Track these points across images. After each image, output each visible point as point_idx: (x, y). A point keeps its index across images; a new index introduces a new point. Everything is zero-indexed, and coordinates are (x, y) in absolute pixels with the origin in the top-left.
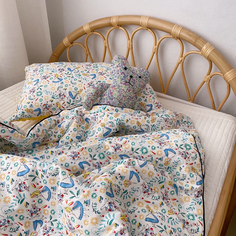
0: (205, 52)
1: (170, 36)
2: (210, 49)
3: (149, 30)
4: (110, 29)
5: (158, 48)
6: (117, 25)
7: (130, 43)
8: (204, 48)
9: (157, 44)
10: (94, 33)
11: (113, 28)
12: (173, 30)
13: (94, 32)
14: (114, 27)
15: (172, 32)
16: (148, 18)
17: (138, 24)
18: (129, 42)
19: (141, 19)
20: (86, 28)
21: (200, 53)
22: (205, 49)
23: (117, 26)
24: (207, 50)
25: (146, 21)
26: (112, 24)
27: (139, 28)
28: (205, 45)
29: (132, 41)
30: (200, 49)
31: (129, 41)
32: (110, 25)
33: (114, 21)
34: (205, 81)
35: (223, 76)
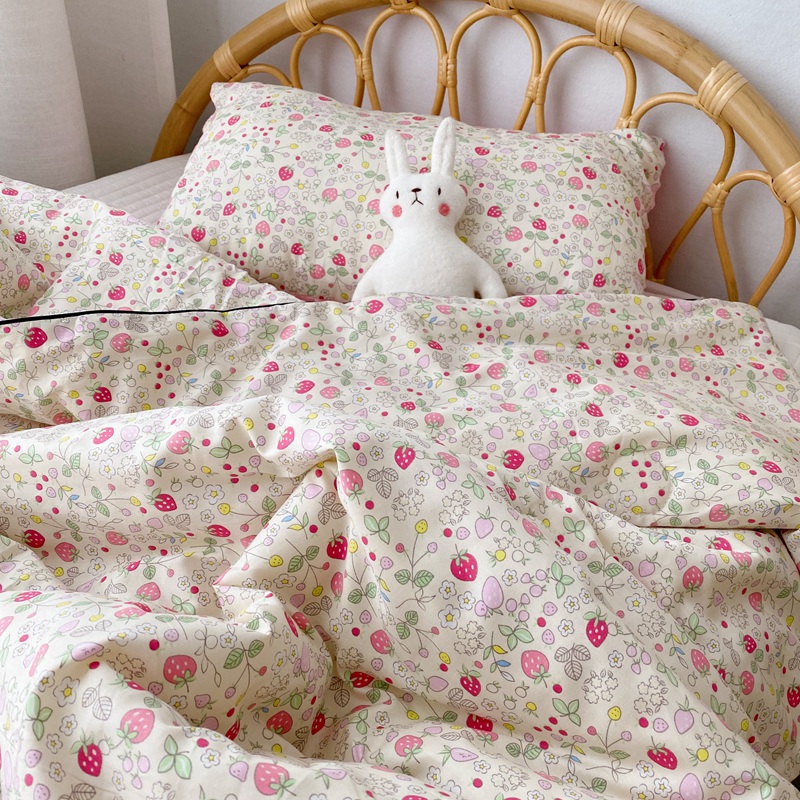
0: (711, 94)
1: (591, 40)
2: (729, 82)
3: (517, 17)
4: (379, 13)
5: (545, 85)
6: (403, 1)
7: (449, 67)
8: (710, 79)
9: (544, 69)
10: (324, 29)
11: (389, 11)
12: (600, 17)
13: (323, 24)
14: (393, 5)
15: (598, 24)
18: (443, 61)
20: (296, 10)
21: (694, 100)
22: (711, 84)
23: (406, 5)
24: (718, 89)
27: (481, 8)
28: (713, 70)
29: (455, 57)
30: (694, 84)
31: (445, 58)
34: (707, 206)
35: (771, 184)
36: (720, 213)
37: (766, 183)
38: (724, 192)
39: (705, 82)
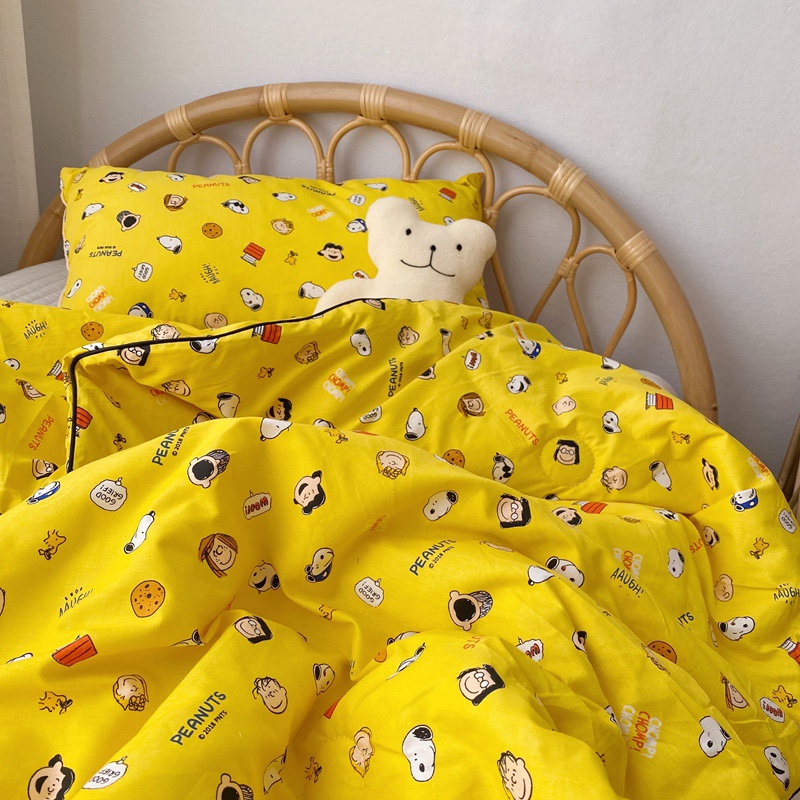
0: (561, 185)
1: (453, 145)
2: (574, 174)
3: (387, 127)
4: (257, 124)
6: (282, 112)
7: (328, 169)
8: (558, 174)
9: (414, 170)
10: (202, 138)
11: (267, 122)
12: (462, 126)
13: (202, 134)
14: (271, 117)
15: (461, 131)
16: (385, 90)
17: (352, 110)
18: (322, 165)
19: (362, 94)
20: (176, 120)
21: (546, 191)
22: (559, 177)
23: (283, 117)
24: (565, 181)
25: (377, 97)
26: (268, 110)
27: (355, 120)
28: (560, 166)
29: (332, 161)
30: (545, 179)
31: (323, 162)
32: (260, 113)
33: (273, 98)
34: (561, 277)
35: (614, 255)
36: (573, 283)
37: (609, 254)
38: (575, 265)
39: (555, 175)
